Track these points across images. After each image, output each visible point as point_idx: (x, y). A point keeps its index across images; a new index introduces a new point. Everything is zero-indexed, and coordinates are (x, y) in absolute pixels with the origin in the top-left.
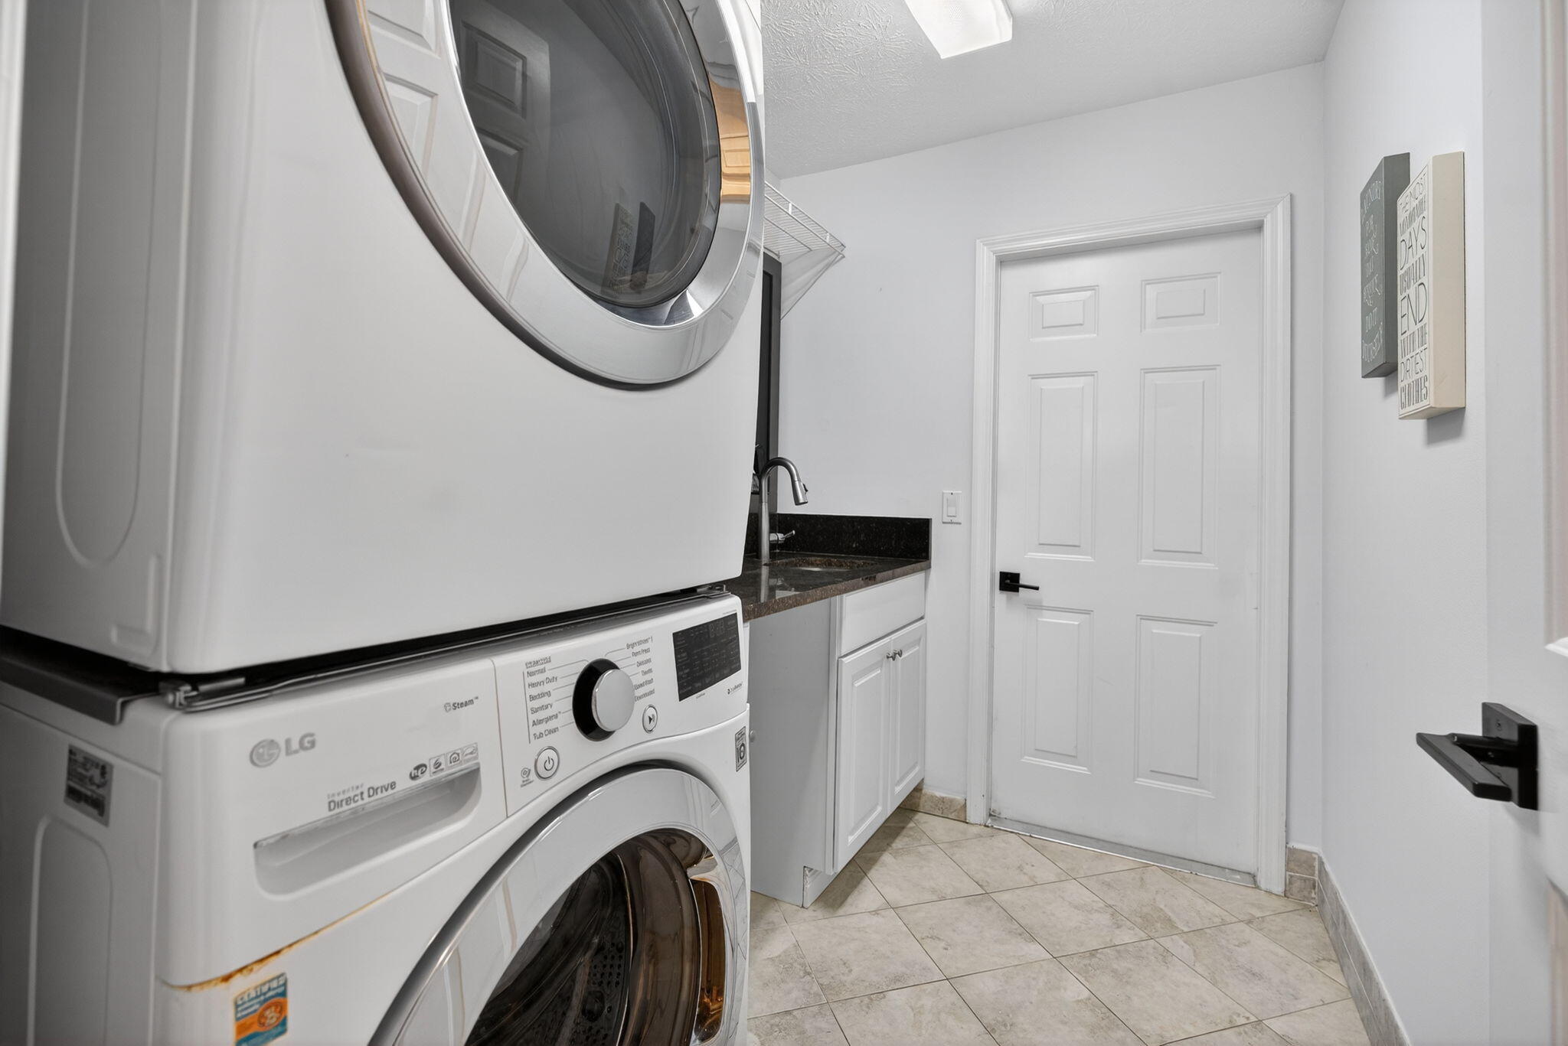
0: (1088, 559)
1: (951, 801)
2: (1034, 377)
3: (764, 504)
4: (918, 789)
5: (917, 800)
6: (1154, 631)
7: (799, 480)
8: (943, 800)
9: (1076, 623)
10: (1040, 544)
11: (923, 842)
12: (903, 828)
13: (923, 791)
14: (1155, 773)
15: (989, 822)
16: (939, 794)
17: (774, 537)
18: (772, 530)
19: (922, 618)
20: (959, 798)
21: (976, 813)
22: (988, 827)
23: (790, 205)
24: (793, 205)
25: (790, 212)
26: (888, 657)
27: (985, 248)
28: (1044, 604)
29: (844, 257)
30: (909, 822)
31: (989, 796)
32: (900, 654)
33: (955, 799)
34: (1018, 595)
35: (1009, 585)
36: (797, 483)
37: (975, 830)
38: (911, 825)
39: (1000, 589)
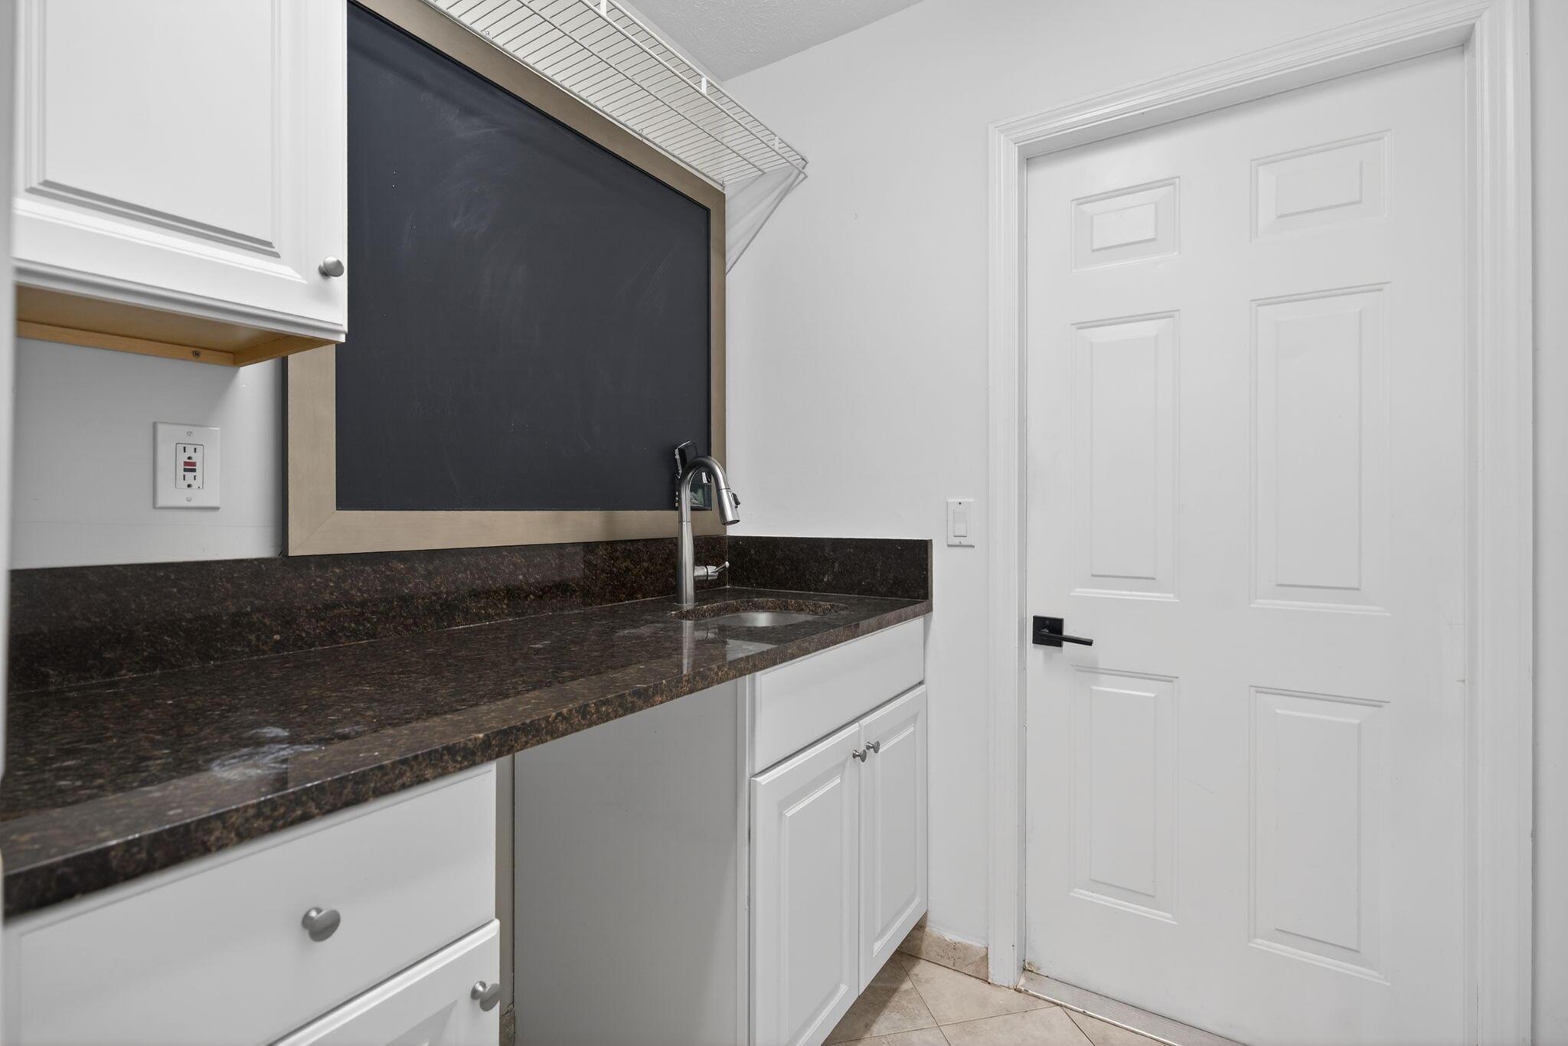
0: (1169, 597)
1: (966, 948)
2: (1082, 326)
3: (684, 523)
4: (920, 927)
5: (918, 941)
6: (1278, 711)
7: (728, 489)
8: (955, 946)
9: (1153, 695)
10: (1093, 575)
11: (920, 1023)
12: (895, 990)
13: (927, 929)
14: (1283, 934)
15: (1022, 982)
16: (950, 936)
17: (701, 571)
18: (699, 561)
19: (921, 683)
20: (976, 944)
21: (1004, 969)
22: (1020, 991)
23: (704, 80)
24: (708, 82)
25: (704, 90)
26: (854, 756)
27: (1002, 136)
28: (1101, 665)
29: (806, 177)
30: (902, 981)
31: (1023, 943)
32: (876, 748)
33: (972, 946)
34: (1062, 651)
35: (1047, 636)
36: (724, 492)
37: (1001, 998)
38: (907, 985)
39: (1034, 642)
